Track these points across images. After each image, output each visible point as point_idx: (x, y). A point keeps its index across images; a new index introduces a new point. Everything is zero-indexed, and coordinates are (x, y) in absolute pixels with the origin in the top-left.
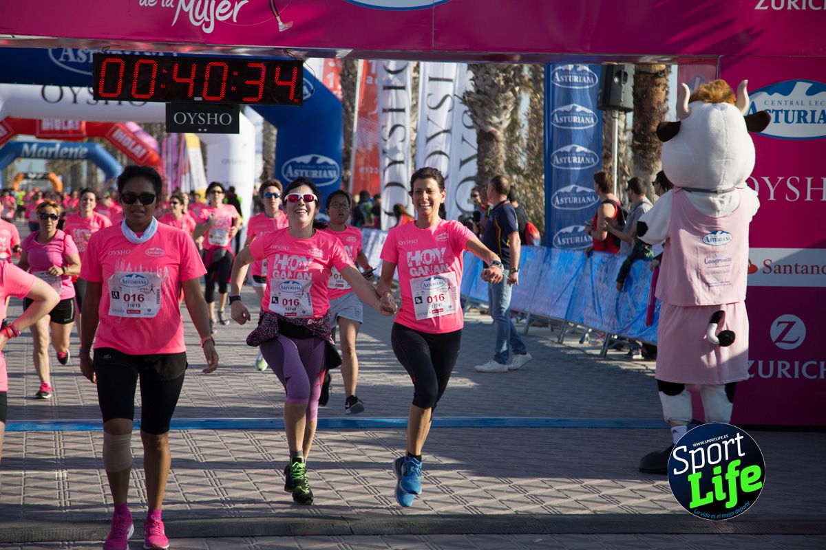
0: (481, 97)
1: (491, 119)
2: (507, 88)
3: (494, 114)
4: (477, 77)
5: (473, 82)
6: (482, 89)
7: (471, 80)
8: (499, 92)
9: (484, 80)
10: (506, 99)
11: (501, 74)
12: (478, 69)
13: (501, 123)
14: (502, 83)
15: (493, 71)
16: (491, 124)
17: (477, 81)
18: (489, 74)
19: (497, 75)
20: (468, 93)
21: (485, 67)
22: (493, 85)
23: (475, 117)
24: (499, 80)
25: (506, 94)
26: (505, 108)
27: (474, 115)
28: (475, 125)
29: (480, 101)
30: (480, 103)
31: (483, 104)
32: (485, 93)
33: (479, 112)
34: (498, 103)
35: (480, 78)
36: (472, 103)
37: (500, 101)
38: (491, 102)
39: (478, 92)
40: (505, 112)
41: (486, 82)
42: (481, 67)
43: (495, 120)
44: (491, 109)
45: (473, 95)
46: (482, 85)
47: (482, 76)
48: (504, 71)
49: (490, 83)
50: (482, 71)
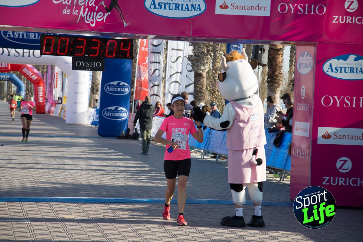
0: (196, 58)
1: (201, 67)
2: (208, 54)
3: (202, 65)
4: (195, 49)
5: (193, 51)
6: (197, 54)
7: (192, 50)
8: (204, 56)
9: (198, 50)
10: (208, 59)
11: (205, 48)
12: (196, 45)
13: (205, 69)
14: (206, 52)
15: (202, 46)
16: (200, 69)
17: (195, 51)
18: (200, 48)
19: (204, 49)
20: (191, 56)
21: (199, 45)
22: (202, 53)
23: (193, 66)
24: (205, 50)
25: (207, 57)
26: (207, 63)
27: (193, 65)
28: (193, 70)
29: (196, 59)
30: (196, 60)
31: (197, 61)
32: (198, 56)
33: (195, 64)
34: (204, 61)
35: (196, 49)
36: (192, 60)
37: (205, 60)
38: (201, 60)
39: (195, 55)
40: (207, 64)
41: (199, 51)
42: (197, 44)
43: (202, 68)
44: (201, 63)
45: (193, 57)
46: (197, 53)
47: (197, 49)
48: (207, 47)
49: (201, 52)
50: (197, 46)
